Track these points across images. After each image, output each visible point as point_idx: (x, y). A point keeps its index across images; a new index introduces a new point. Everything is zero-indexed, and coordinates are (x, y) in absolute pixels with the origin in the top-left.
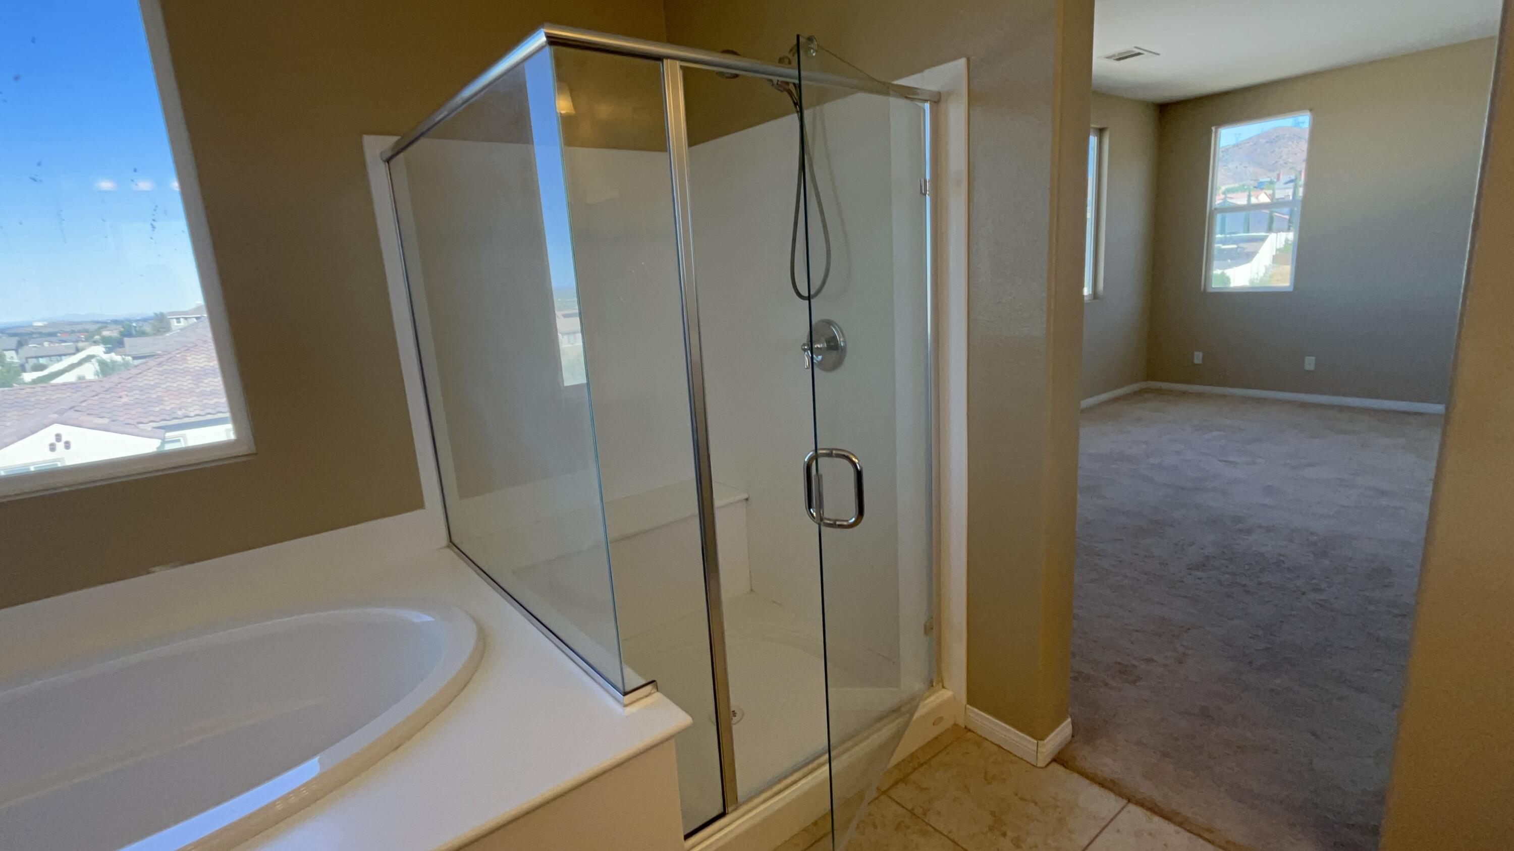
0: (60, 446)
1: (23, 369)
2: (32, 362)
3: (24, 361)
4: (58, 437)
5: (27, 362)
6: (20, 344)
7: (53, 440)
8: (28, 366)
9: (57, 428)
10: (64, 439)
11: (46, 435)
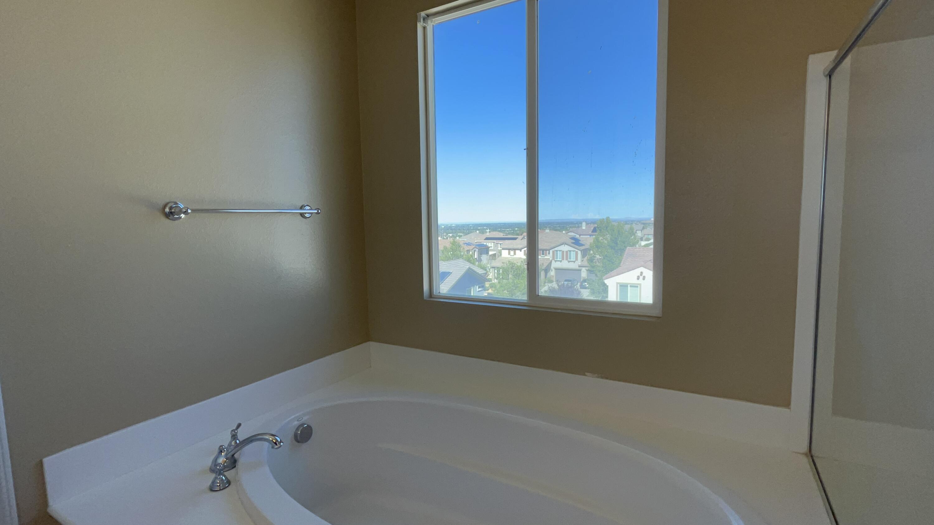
0: (641, 278)
1: (642, 239)
2: (646, 236)
3: (643, 236)
4: (642, 273)
5: (644, 236)
6: (643, 228)
7: (639, 274)
8: (644, 238)
9: (642, 269)
10: (644, 275)
11: (637, 272)
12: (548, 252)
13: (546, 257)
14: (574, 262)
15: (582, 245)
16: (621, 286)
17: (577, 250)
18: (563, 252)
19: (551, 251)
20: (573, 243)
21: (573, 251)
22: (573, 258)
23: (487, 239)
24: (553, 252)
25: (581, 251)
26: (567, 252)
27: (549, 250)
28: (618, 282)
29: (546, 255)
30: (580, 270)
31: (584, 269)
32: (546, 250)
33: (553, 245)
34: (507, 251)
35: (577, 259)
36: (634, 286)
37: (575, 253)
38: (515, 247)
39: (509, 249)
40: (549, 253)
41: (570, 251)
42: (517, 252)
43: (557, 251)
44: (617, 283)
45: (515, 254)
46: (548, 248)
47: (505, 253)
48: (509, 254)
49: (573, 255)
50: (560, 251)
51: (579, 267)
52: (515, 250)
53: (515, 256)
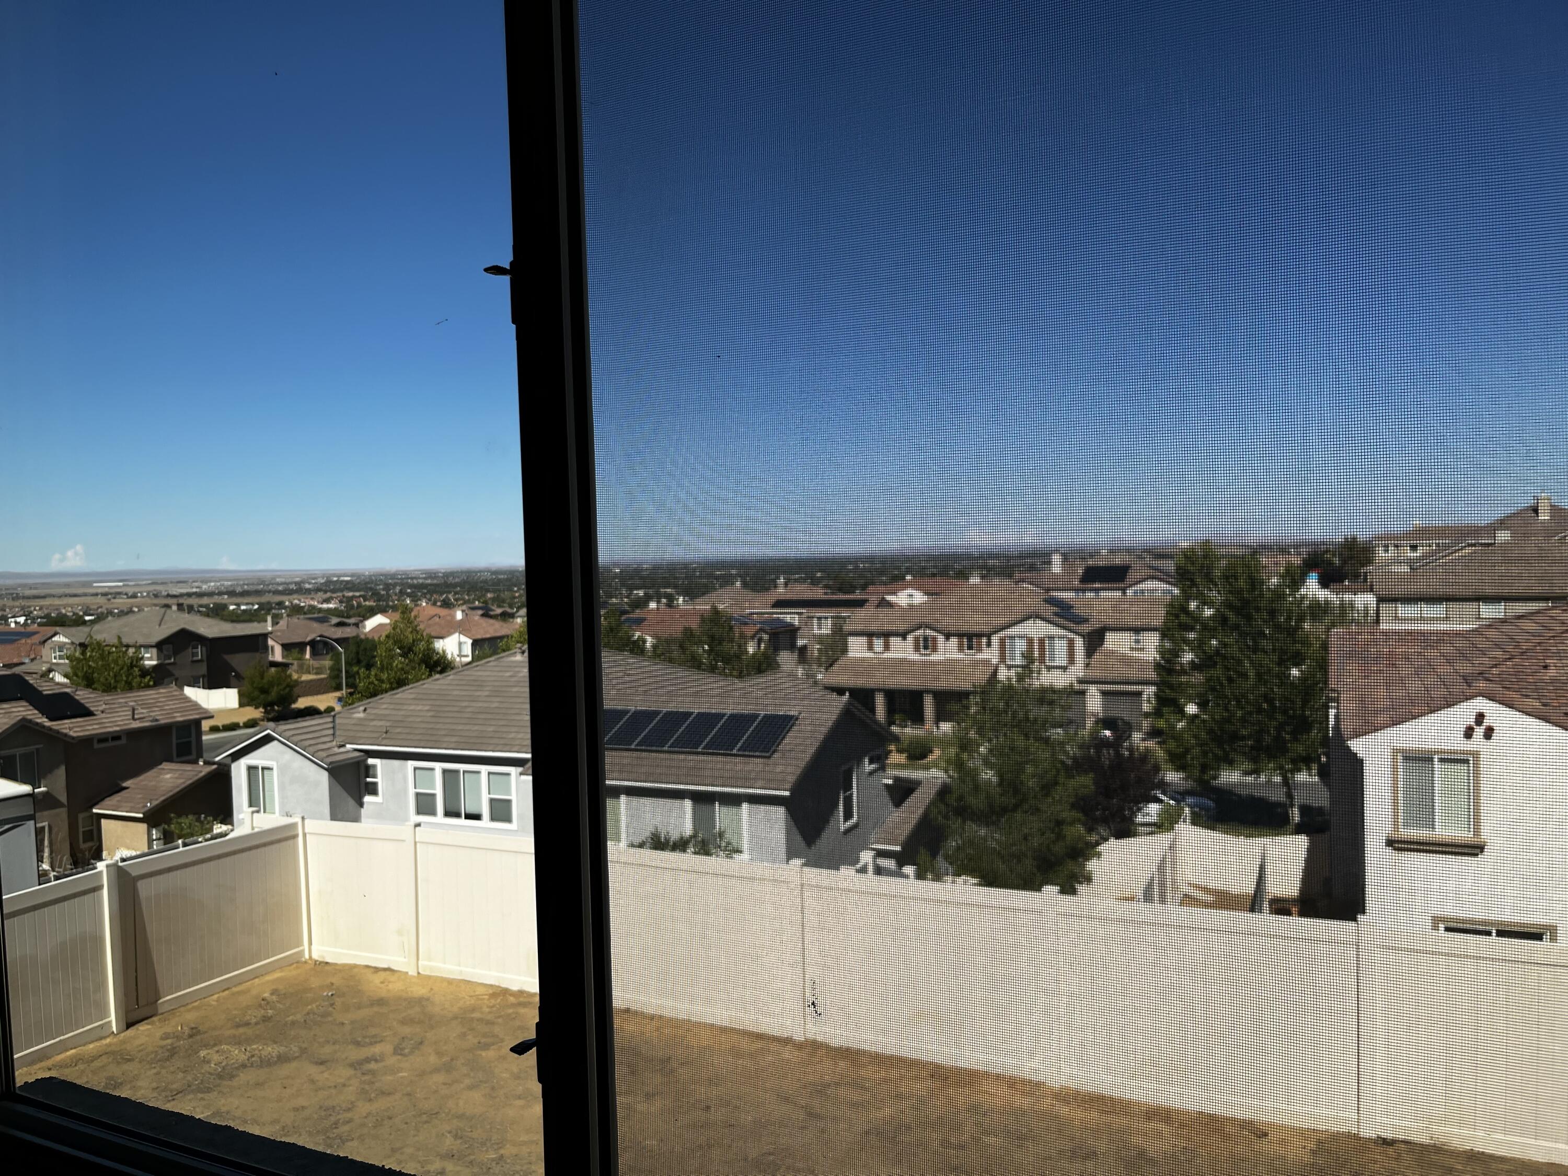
0: (1479, 731)
4: (1480, 718)
7: (1471, 721)
9: (1481, 704)
10: (1487, 722)
11: (1464, 713)
12: (984, 640)
13: (980, 656)
14: (1064, 668)
15: (1086, 620)
16: (1406, 759)
17: (1071, 635)
18: (1030, 641)
19: (995, 640)
20: (1056, 614)
21: (1061, 637)
22: (1061, 658)
23: (779, 604)
24: (1002, 642)
25: (1083, 636)
26: (1042, 641)
27: (989, 636)
28: (1399, 745)
29: (980, 650)
30: (1083, 693)
31: (1093, 690)
32: (980, 635)
33: (1002, 621)
34: (863, 640)
35: (1071, 660)
36: (1453, 759)
37: (1064, 643)
38: (887, 628)
39: (870, 635)
40: (989, 645)
41: (1051, 638)
42: (895, 641)
43: (1012, 638)
44: (1395, 751)
45: (887, 647)
46: (986, 629)
47: (857, 648)
48: (870, 647)
49: (1060, 647)
50: (1020, 637)
51: (1080, 682)
52: (886, 635)
53: (886, 655)
